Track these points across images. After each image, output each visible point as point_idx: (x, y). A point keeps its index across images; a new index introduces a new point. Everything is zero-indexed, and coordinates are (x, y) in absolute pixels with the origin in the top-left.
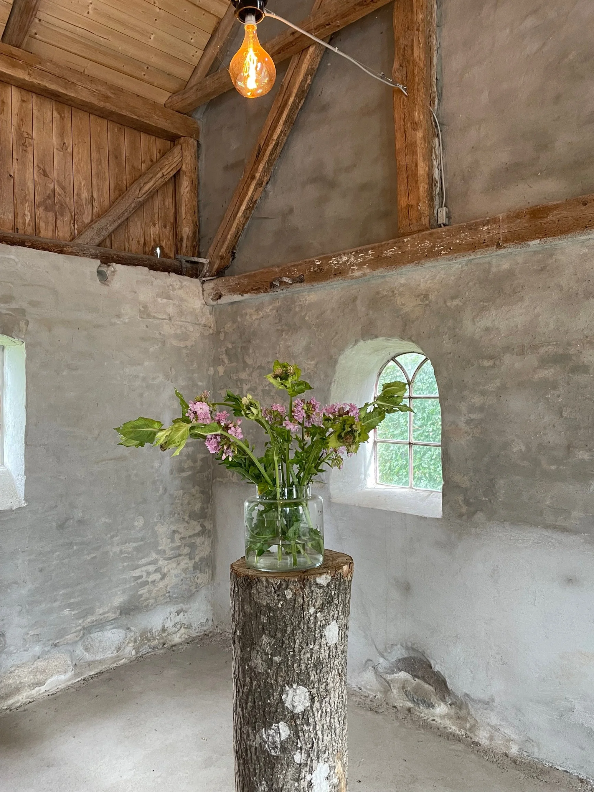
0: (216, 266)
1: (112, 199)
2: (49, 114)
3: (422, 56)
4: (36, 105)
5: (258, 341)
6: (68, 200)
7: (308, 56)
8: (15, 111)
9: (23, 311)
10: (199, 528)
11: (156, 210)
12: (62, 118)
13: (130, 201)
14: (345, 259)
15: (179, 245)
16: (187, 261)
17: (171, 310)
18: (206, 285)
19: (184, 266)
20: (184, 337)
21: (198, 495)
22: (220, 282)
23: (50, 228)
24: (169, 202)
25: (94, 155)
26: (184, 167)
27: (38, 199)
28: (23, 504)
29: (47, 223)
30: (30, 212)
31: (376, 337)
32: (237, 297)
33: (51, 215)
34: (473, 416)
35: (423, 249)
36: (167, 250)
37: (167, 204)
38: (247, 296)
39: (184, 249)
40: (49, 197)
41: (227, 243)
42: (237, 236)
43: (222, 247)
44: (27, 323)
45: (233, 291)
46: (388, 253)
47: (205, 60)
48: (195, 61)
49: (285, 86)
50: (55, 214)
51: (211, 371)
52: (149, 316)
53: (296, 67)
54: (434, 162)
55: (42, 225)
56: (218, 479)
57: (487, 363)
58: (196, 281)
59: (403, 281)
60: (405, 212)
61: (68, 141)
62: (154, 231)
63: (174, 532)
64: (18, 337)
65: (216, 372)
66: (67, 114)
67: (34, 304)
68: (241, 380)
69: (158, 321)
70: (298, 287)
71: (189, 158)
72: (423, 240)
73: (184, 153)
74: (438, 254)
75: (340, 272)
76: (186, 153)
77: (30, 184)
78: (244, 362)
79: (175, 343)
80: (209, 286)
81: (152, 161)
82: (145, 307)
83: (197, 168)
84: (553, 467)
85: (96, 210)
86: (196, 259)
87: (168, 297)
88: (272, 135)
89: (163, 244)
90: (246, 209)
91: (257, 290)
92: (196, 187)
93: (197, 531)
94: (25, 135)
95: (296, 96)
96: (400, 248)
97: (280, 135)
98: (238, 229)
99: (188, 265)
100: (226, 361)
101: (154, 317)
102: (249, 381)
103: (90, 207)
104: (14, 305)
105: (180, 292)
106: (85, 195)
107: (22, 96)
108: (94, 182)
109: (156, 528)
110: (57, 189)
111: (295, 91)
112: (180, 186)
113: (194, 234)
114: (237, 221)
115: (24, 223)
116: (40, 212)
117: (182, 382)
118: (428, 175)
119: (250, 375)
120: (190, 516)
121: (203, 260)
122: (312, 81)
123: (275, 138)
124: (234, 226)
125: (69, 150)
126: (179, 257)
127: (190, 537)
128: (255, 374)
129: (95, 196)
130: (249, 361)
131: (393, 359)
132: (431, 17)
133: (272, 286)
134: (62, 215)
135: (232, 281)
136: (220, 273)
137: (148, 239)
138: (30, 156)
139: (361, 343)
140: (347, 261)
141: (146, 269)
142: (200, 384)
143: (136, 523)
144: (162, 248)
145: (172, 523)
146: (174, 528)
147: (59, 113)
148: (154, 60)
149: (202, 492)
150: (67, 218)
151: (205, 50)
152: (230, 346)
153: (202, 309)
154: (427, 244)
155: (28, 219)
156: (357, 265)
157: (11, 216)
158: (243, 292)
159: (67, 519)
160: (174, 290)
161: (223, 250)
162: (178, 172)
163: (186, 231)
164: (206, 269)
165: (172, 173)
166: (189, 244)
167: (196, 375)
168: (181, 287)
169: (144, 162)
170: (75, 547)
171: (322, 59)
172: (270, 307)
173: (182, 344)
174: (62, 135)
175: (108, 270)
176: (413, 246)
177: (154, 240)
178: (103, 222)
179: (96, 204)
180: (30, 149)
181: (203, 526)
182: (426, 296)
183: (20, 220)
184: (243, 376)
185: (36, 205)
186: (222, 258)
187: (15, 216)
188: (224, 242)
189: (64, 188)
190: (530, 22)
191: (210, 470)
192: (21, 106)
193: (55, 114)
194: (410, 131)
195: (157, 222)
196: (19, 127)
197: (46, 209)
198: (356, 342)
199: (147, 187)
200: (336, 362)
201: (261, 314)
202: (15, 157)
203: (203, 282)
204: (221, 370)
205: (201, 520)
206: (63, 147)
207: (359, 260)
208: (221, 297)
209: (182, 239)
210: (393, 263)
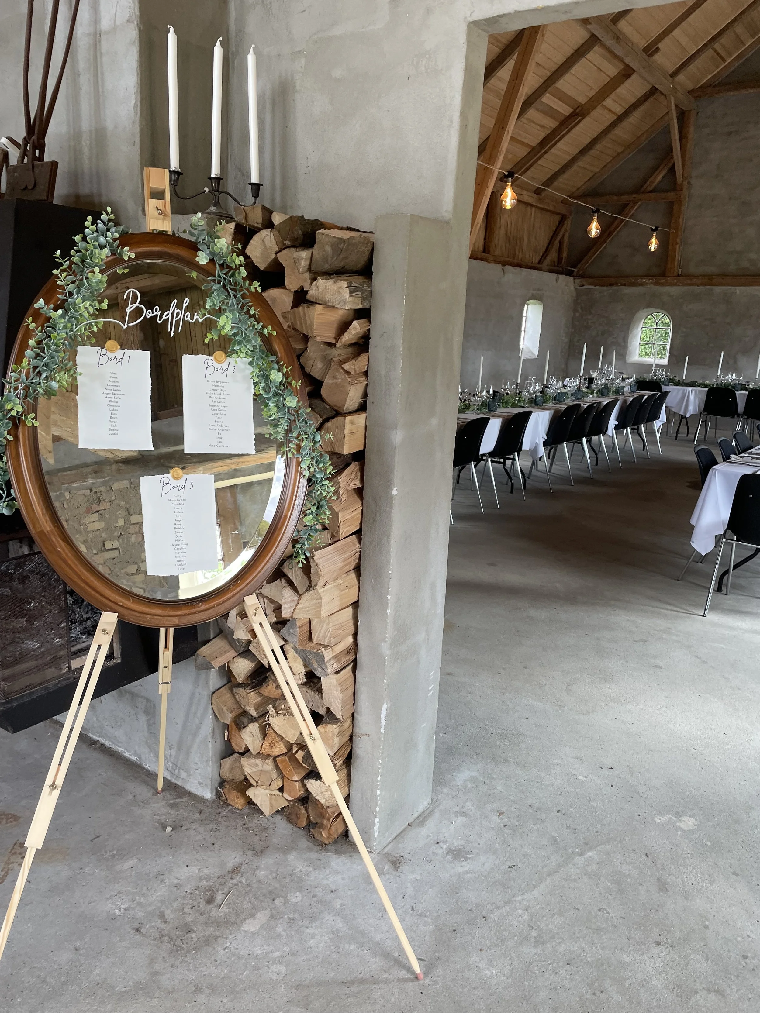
0: (581, 273)
1: (547, 244)
5: (598, 305)
6: (538, 248)
8: (533, 217)
14: (644, 281)
15: (560, 260)
18: (576, 280)
26: (567, 229)
28: (536, 357)
30: (532, 254)
32: (592, 287)
35: (674, 282)
38: (597, 287)
39: (564, 263)
44: (544, 298)
45: (590, 284)
46: (661, 281)
50: (536, 254)
53: (631, 207)
55: (533, 258)
57: (689, 319)
58: (571, 279)
59: (666, 291)
60: (669, 270)
61: (542, 224)
62: (554, 255)
65: (574, 315)
70: (623, 287)
71: (569, 225)
72: (674, 280)
73: (568, 223)
74: (679, 285)
75: (642, 285)
78: (591, 312)
80: (578, 281)
83: (571, 228)
86: (570, 268)
89: (555, 260)
90: (599, 253)
91: (602, 286)
92: (570, 236)
96: (665, 280)
99: (566, 270)
100: (580, 311)
102: (592, 319)
104: (543, 292)
112: (564, 236)
114: (594, 257)
115: (530, 258)
118: (679, 259)
119: (593, 317)
121: (574, 269)
128: (596, 317)
130: (593, 312)
133: (610, 285)
134: (534, 252)
135: (590, 280)
136: (583, 276)
137: (552, 258)
138: (534, 233)
139: (645, 309)
151: (585, 183)
152: (583, 305)
153: (572, 289)
156: (649, 284)
157: (528, 256)
158: (595, 286)
162: (565, 231)
163: (565, 255)
164: (576, 273)
166: (566, 261)
172: (608, 293)
176: (670, 281)
179: (544, 247)
182: (672, 296)
184: (590, 317)
186: (584, 270)
188: (586, 264)
194: (675, 245)
195: (555, 251)
201: (602, 294)
203: (574, 279)
204: (577, 314)
207: (650, 282)
208: (583, 285)
209: (562, 258)
210: (662, 285)
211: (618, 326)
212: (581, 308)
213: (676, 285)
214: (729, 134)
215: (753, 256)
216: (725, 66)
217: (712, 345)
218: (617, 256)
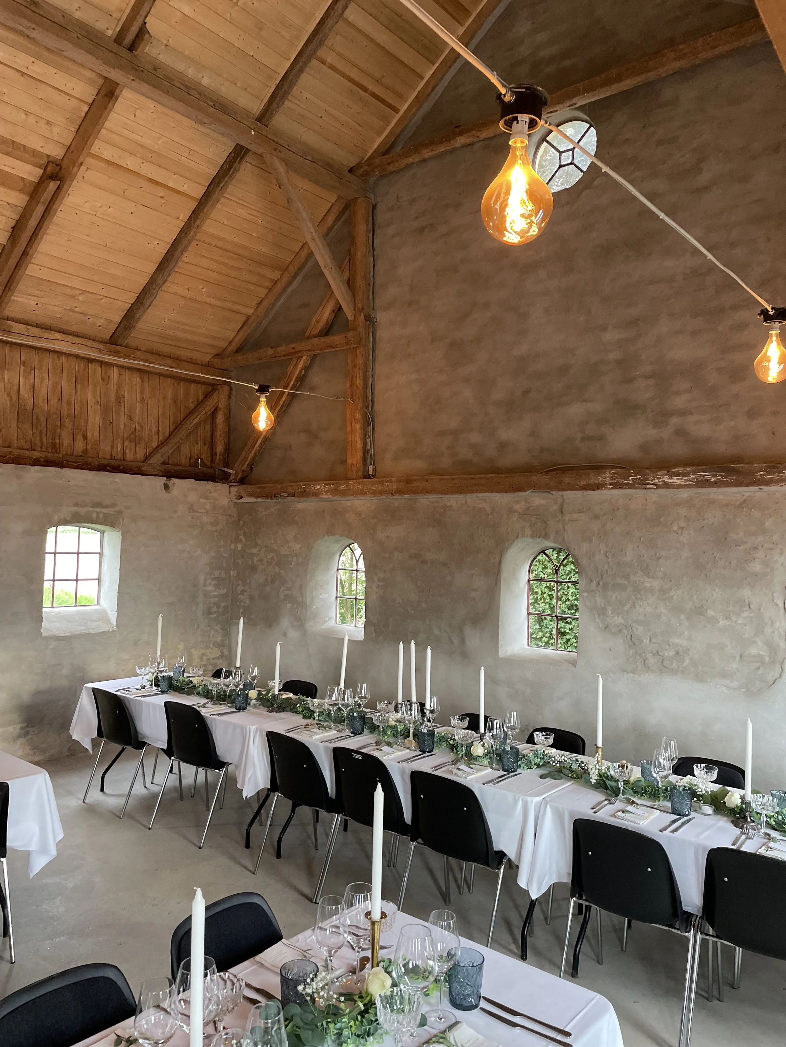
0: (239, 476)
1: (171, 430)
2: (135, 379)
3: (362, 383)
4: (128, 376)
5: (265, 529)
6: (143, 434)
7: (302, 361)
8: (115, 382)
9: (121, 512)
10: (219, 654)
11: (199, 434)
12: (143, 382)
13: (183, 433)
14: (318, 487)
15: (214, 457)
16: (219, 469)
17: (208, 507)
18: (232, 489)
19: (217, 473)
20: (215, 524)
21: (220, 631)
22: (242, 487)
23: (132, 453)
24: (208, 427)
25: (161, 403)
26: (220, 405)
27: (126, 435)
28: (115, 628)
29: (130, 450)
30: (121, 444)
31: (334, 535)
32: (253, 500)
33: (133, 444)
34: (380, 584)
35: (358, 488)
36: (205, 461)
37: (207, 429)
38: (259, 500)
39: (217, 461)
40: (132, 433)
41: (247, 463)
42: (254, 458)
43: (244, 464)
44: (123, 519)
45: (250, 495)
46: (341, 488)
47: (238, 339)
48: (231, 338)
49: (289, 374)
50: (136, 444)
51: (233, 547)
52: (194, 511)
53: (295, 365)
54: (368, 440)
55: (128, 451)
56: (234, 620)
57: (387, 555)
58: (226, 486)
59: (349, 504)
60: (350, 466)
61: (146, 396)
62: (197, 448)
63: (203, 654)
64: (118, 527)
65: (236, 547)
66: (146, 379)
67: (127, 507)
68: (253, 554)
69: (199, 514)
70: (291, 499)
71: (223, 399)
72: (358, 485)
73: (221, 396)
74: (366, 493)
75: (315, 494)
76: (222, 396)
77: (122, 427)
78: (256, 542)
79: (210, 528)
80: (234, 490)
81: (198, 401)
82: (192, 505)
83: (229, 405)
84: (413, 612)
85: (160, 438)
86: (226, 469)
87: (207, 498)
88: (279, 401)
89: (203, 457)
90: (261, 442)
91: (266, 497)
92: (228, 418)
93: (217, 656)
94: (120, 396)
95: (295, 381)
96: (347, 486)
97: (284, 402)
98: (255, 454)
99: (220, 472)
100: (244, 540)
101: (198, 512)
102: (258, 555)
103: (157, 436)
104: (117, 509)
105: (214, 494)
106: (154, 429)
107: (120, 371)
108: (160, 421)
109: (192, 651)
110: (138, 428)
111: (294, 379)
112: (216, 418)
113: (225, 450)
114: (255, 449)
115: (117, 451)
116: (127, 443)
117: (213, 554)
118: (363, 448)
119: (259, 551)
120: (214, 645)
121: (231, 471)
122: (305, 372)
123: (281, 403)
124: (253, 452)
125: (146, 401)
126: (213, 465)
127: (213, 659)
128: (263, 550)
129: (160, 429)
130: (259, 542)
131: (348, 546)
132: (368, 360)
133: (275, 496)
134: (139, 444)
135: (250, 488)
136: (242, 481)
137: (193, 453)
138: (123, 409)
139: (326, 537)
140: (320, 489)
141: (193, 480)
142: (224, 555)
143: (179, 646)
144: (201, 459)
145: (202, 648)
146: (203, 651)
147: (141, 378)
148: (203, 339)
149: (222, 629)
150: (142, 445)
151: (238, 332)
152: (246, 530)
153: (228, 504)
154: (360, 486)
155: (119, 449)
156: (325, 492)
157: (109, 448)
158: (257, 497)
159: (139, 640)
160: (210, 493)
161: (245, 466)
162: (216, 409)
163: (220, 448)
164: (232, 477)
165: (212, 410)
166: (221, 457)
167: (222, 549)
168: (215, 491)
169: (192, 402)
170: (142, 658)
171: (312, 360)
172: (274, 508)
173: (214, 529)
174: (142, 392)
175: (170, 484)
176: (354, 486)
177: (197, 455)
178: (165, 449)
179: (160, 434)
180: (122, 404)
181: (222, 652)
182: (360, 515)
183: (115, 450)
184: (255, 551)
185: (124, 440)
186: (244, 471)
187: (112, 447)
188: (245, 461)
189: (141, 427)
190: (414, 376)
191: (229, 614)
192: (119, 377)
193: (138, 379)
194: (354, 423)
195: (199, 442)
196: (117, 392)
197: (130, 441)
198: (324, 536)
199: (194, 422)
200: (312, 547)
201: (268, 511)
202: (114, 410)
203: (230, 486)
204: (240, 546)
205: (221, 648)
206: (143, 400)
207: (326, 490)
208: (241, 498)
209: (216, 454)
210: (344, 494)
211: (291, 566)
212: (245, 534)
213: (362, 493)
214: (421, 230)
215: (475, 437)
216: (399, 120)
217: (424, 605)
218: (290, 447)
